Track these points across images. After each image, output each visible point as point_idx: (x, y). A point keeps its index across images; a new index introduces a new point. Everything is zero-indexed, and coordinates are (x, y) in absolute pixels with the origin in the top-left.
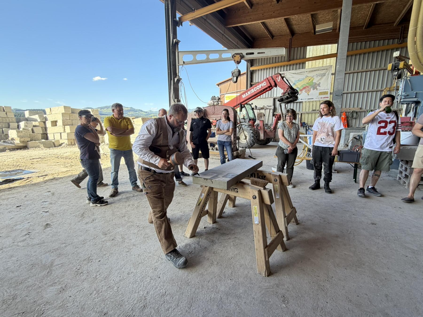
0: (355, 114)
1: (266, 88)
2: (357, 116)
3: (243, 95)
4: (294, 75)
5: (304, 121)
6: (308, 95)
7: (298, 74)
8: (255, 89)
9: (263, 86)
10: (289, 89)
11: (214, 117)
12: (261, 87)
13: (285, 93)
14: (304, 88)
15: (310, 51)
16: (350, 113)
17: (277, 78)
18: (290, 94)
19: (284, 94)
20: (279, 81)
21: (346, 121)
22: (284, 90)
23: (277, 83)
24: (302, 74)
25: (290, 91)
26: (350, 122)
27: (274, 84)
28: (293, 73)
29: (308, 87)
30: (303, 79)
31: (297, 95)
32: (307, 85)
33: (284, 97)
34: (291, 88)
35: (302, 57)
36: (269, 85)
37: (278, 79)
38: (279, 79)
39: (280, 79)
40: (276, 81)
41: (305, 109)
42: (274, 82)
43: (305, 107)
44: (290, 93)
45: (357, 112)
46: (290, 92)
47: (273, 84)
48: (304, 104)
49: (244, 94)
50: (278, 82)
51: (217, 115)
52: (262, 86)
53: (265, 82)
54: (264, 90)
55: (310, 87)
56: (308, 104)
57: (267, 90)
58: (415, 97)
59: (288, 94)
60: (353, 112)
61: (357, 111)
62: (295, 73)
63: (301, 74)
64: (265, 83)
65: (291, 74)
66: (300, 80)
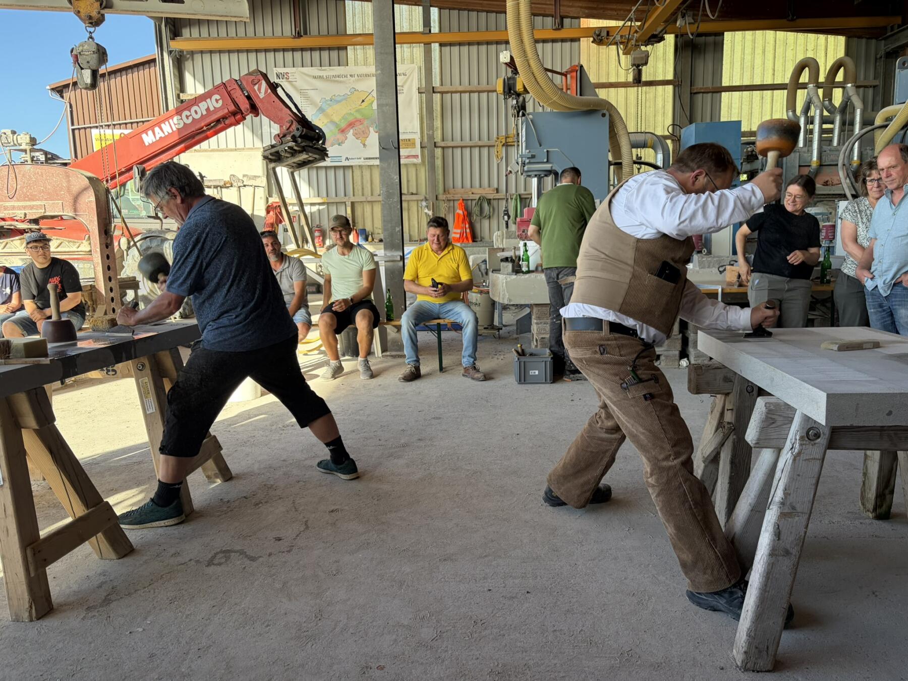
0: (486, 206)
1: (224, 118)
2: (491, 210)
3: (144, 136)
4: (318, 83)
5: (364, 225)
6: (364, 145)
7: (328, 79)
8: (187, 117)
9: (212, 109)
10: (295, 125)
11: (19, 208)
12: (204, 113)
13: (284, 136)
14: (351, 125)
15: (354, 15)
16: (474, 203)
17: (256, 87)
18: (299, 140)
19: (281, 137)
20: (262, 95)
21: (467, 226)
22: (281, 127)
23: (259, 105)
24: (341, 82)
25: (298, 129)
26: (478, 226)
27: (248, 106)
28: (315, 77)
29: (360, 121)
30: (345, 98)
31: (324, 143)
32: (359, 116)
33: (283, 146)
34: (303, 121)
35: (333, 30)
36: (232, 108)
37: (259, 89)
38: (262, 90)
39: (266, 91)
40: (252, 95)
41: (360, 188)
42: (249, 98)
43: (360, 183)
44: (301, 136)
45: (489, 201)
46: (298, 134)
47: (244, 105)
48: (357, 173)
49: (150, 132)
50: (261, 100)
51: (30, 200)
52: (208, 109)
53: (217, 97)
54: (218, 121)
55: (366, 123)
56: (367, 174)
57: (227, 122)
58: (548, 162)
59: (294, 138)
60: (480, 199)
61: (489, 197)
62: (320, 77)
63: (337, 81)
64: (217, 101)
65: (307, 78)
66: (338, 99)
